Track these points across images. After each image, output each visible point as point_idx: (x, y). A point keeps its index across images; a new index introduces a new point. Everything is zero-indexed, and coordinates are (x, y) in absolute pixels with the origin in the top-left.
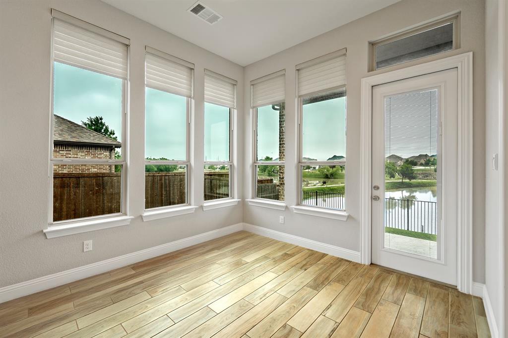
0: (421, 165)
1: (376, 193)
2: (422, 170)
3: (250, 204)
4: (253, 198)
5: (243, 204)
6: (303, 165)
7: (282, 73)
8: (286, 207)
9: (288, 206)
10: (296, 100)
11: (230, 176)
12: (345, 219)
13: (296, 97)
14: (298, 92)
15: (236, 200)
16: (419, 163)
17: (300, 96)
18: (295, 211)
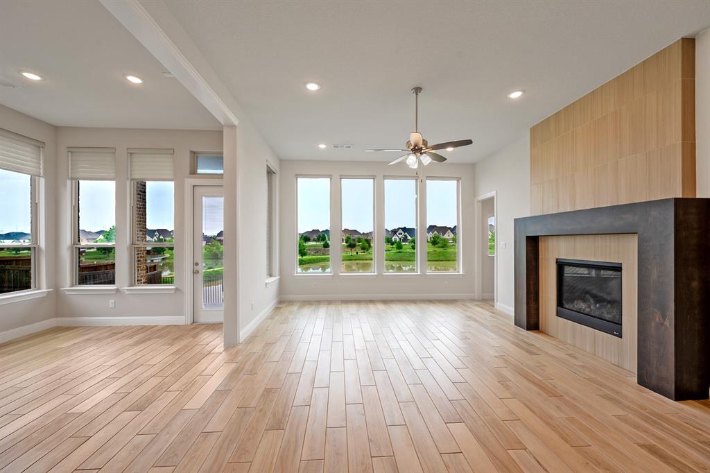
0: (314, 240)
1: (196, 268)
2: (314, 246)
3: (67, 293)
4: (72, 286)
5: (56, 294)
6: (136, 246)
7: (112, 151)
8: (117, 290)
9: (120, 289)
10: (128, 183)
11: (32, 261)
12: (173, 292)
13: (128, 179)
14: (131, 175)
15: (44, 290)
16: (312, 239)
17: (132, 180)
18: (127, 293)
